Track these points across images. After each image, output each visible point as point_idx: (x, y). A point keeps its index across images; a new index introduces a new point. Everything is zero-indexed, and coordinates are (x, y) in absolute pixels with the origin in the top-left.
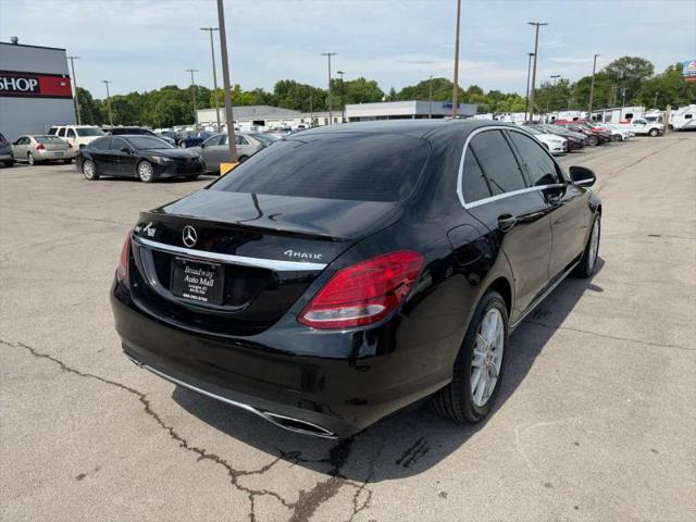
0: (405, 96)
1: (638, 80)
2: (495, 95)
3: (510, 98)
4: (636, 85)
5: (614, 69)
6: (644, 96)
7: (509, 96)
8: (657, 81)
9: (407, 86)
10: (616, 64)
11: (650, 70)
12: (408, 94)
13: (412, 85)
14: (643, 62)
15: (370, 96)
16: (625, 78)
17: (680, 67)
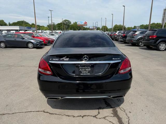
0: (14, 25)
1: (69, 25)
2: (39, 26)
3: (43, 27)
4: (69, 26)
5: (64, 22)
6: (71, 28)
7: (42, 26)
8: (72, 25)
9: (14, 22)
10: (64, 21)
11: (70, 23)
12: (14, 24)
13: (15, 22)
14: (69, 21)
15: (2, 24)
16: (66, 24)
17: (76, 23)
